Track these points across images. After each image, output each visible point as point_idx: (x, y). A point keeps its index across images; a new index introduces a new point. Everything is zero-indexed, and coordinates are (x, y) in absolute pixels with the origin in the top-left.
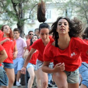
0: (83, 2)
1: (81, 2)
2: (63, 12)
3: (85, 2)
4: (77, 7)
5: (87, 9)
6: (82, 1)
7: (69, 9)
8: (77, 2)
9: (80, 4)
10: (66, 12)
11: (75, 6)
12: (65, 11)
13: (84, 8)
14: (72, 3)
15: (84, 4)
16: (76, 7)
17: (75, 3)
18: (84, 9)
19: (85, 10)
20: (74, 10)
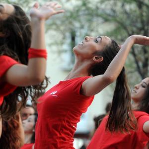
0: (123, 6)
1: (118, 8)
2: (64, 38)
3: (128, 7)
4: (106, 20)
5: (135, 26)
6: (119, 4)
7: (82, 27)
8: (103, 6)
9: (114, 11)
10: (73, 39)
11: (100, 20)
12: (68, 35)
13: (128, 23)
14: (88, 9)
15: (126, 12)
16: (103, 23)
17: (97, 8)
18: (125, 28)
19: (130, 28)
20: (97, 31)
